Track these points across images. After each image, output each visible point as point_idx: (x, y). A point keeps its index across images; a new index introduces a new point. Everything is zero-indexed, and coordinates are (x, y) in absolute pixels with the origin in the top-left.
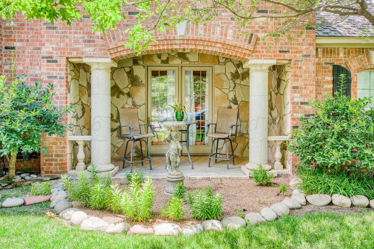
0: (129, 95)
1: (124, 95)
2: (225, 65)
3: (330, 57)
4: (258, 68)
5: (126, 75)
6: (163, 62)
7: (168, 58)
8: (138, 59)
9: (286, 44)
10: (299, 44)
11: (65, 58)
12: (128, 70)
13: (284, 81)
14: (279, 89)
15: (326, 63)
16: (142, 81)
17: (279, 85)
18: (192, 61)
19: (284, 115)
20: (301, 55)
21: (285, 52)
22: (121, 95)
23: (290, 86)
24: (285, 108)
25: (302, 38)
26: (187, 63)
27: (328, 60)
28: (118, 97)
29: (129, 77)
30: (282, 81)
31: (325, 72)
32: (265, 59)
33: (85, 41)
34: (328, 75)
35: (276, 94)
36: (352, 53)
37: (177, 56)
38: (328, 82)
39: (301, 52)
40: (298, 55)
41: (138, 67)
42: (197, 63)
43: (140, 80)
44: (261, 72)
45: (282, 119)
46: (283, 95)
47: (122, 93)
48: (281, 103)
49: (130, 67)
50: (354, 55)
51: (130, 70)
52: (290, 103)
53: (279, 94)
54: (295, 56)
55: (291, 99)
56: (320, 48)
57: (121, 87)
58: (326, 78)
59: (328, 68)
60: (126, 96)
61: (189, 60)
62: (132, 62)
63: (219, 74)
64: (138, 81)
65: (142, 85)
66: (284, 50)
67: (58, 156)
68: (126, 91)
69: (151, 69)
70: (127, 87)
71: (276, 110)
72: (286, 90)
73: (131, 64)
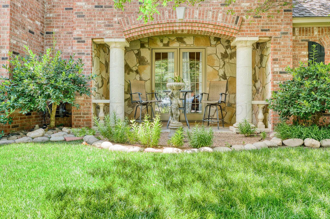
0: (137, 72)
1: (133, 72)
2: (216, 47)
3: (306, 35)
4: (244, 44)
5: (134, 56)
6: (164, 45)
7: (169, 42)
8: (145, 43)
9: (267, 24)
10: (278, 24)
11: (91, 39)
12: (136, 52)
13: (266, 56)
14: (261, 63)
15: (302, 40)
16: (147, 61)
17: (261, 60)
18: (189, 44)
19: (266, 84)
20: (280, 33)
21: (266, 30)
22: (131, 73)
23: (271, 59)
24: (266, 78)
25: (280, 19)
26: (184, 46)
27: (304, 38)
28: (128, 74)
29: (137, 58)
30: (264, 56)
31: (301, 47)
32: (249, 36)
33: (106, 26)
34: (304, 50)
35: (259, 68)
36: (326, 31)
37: (176, 40)
38: (304, 56)
39: (280, 30)
40: (277, 33)
41: (144, 49)
42: (193, 46)
43: (146, 60)
44: (246, 48)
45: (264, 87)
46: (265, 67)
47: (131, 70)
48: (263, 75)
49: (138, 50)
50: (327, 33)
51: (138, 52)
52: (271, 73)
53: (261, 68)
54: (275, 34)
55: (272, 69)
56: (297, 28)
57: (131, 65)
58: (303, 52)
59: (304, 44)
60: (135, 73)
61: (186, 43)
62: (140, 46)
63: (211, 54)
64: (144, 61)
65: (148, 64)
66: (265, 29)
67: (84, 114)
68: (134, 69)
69: (154, 51)
70: (136, 66)
71: (259, 82)
72: (267, 63)
73: (139, 47)
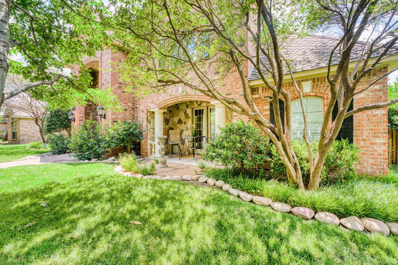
0: (185, 123)
3: (268, 92)
6: (198, 105)
7: (201, 103)
8: (189, 105)
9: (230, 89)
10: (237, 88)
11: (146, 110)
12: (184, 111)
15: (265, 97)
16: (190, 116)
20: (238, 95)
21: (229, 94)
25: (239, 85)
26: (209, 104)
27: (266, 95)
28: (181, 124)
29: (185, 114)
31: (264, 103)
34: (266, 105)
36: (286, 86)
38: (266, 110)
39: (238, 93)
40: (236, 95)
41: (188, 109)
47: (182, 122)
50: (287, 88)
54: (235, 96)
56: (260, 87)
58: (265, 107)
59: (266, 100)
64: (188, 116)
65: (190, 118)
66: (228, 93)
68: (183, 121)
69: (194, 109)
70: (184, 119)
73: (185, 108)
